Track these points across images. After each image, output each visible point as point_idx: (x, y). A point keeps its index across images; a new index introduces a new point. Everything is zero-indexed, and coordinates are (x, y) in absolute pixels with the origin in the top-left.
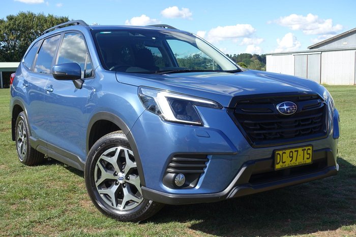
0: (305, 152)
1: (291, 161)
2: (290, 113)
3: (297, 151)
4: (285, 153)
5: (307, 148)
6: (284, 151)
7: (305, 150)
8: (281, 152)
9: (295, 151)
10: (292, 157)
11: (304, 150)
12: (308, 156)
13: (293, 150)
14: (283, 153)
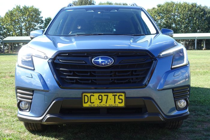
0: (117, 97)
1: (100, 103)
2: (104, 65)
3: (107, 96)
4: (93, 96)
5: (118, 94)
6: (93, 94)
7: (117, 95)
8: (89, 95)
9: (105, 95)
10: (102, 100)
11: (115, 96)
12: (120, 101)
13: (103, 94)
14: (91, 95)
